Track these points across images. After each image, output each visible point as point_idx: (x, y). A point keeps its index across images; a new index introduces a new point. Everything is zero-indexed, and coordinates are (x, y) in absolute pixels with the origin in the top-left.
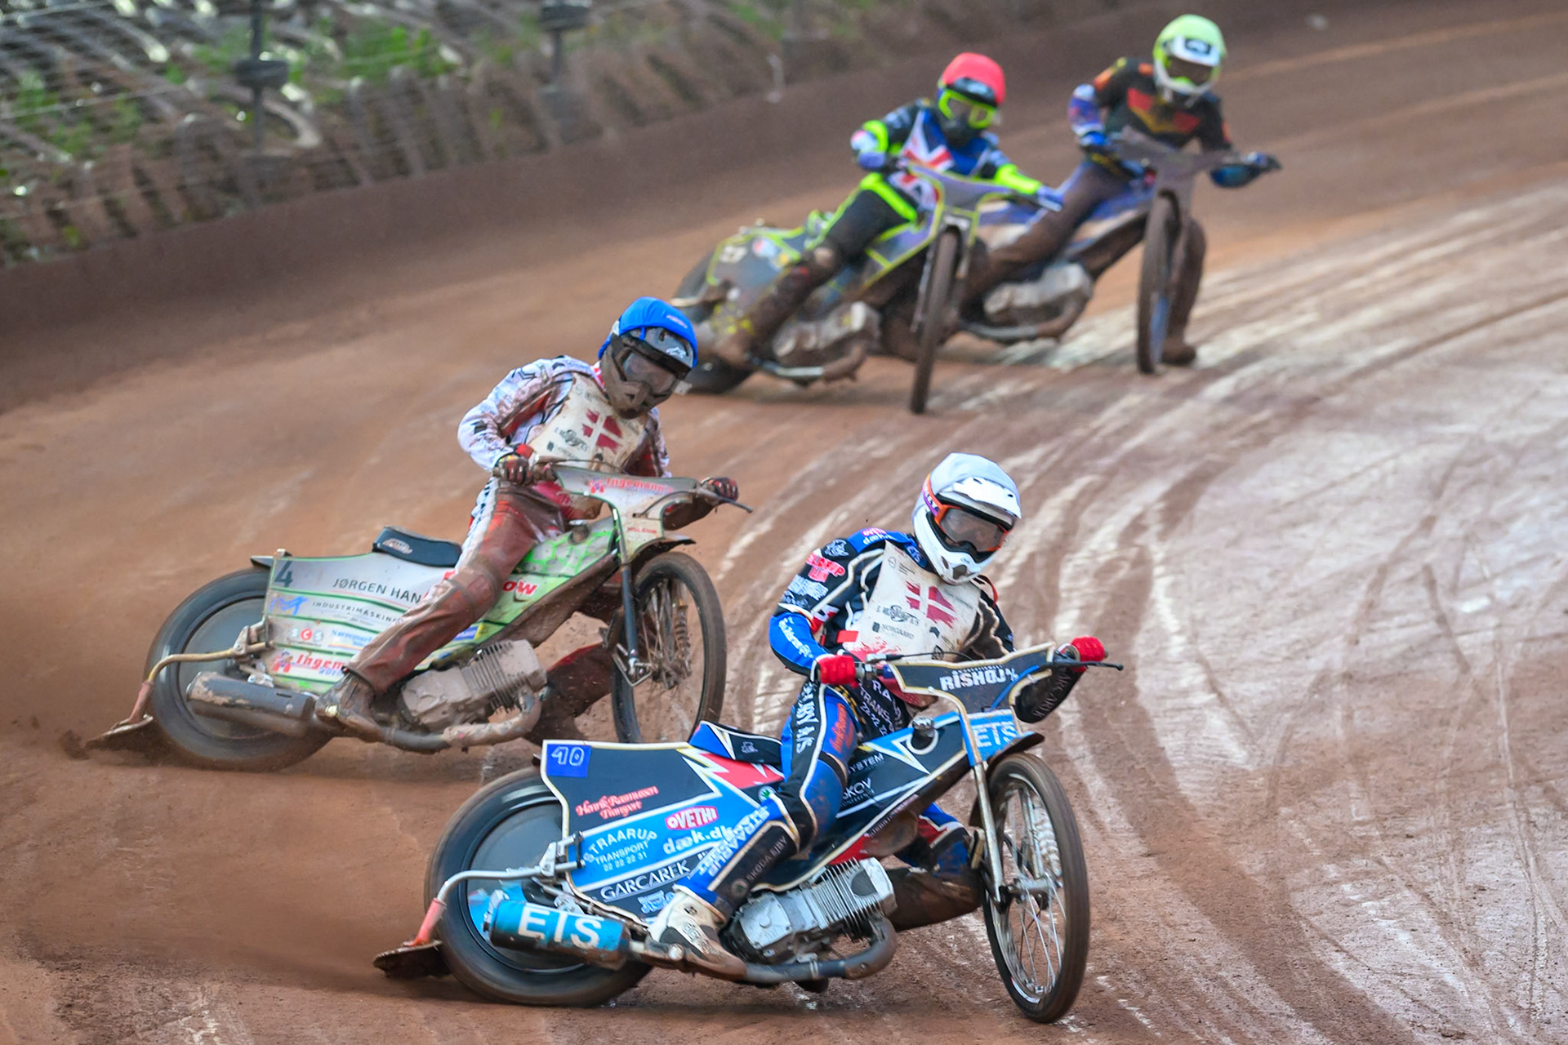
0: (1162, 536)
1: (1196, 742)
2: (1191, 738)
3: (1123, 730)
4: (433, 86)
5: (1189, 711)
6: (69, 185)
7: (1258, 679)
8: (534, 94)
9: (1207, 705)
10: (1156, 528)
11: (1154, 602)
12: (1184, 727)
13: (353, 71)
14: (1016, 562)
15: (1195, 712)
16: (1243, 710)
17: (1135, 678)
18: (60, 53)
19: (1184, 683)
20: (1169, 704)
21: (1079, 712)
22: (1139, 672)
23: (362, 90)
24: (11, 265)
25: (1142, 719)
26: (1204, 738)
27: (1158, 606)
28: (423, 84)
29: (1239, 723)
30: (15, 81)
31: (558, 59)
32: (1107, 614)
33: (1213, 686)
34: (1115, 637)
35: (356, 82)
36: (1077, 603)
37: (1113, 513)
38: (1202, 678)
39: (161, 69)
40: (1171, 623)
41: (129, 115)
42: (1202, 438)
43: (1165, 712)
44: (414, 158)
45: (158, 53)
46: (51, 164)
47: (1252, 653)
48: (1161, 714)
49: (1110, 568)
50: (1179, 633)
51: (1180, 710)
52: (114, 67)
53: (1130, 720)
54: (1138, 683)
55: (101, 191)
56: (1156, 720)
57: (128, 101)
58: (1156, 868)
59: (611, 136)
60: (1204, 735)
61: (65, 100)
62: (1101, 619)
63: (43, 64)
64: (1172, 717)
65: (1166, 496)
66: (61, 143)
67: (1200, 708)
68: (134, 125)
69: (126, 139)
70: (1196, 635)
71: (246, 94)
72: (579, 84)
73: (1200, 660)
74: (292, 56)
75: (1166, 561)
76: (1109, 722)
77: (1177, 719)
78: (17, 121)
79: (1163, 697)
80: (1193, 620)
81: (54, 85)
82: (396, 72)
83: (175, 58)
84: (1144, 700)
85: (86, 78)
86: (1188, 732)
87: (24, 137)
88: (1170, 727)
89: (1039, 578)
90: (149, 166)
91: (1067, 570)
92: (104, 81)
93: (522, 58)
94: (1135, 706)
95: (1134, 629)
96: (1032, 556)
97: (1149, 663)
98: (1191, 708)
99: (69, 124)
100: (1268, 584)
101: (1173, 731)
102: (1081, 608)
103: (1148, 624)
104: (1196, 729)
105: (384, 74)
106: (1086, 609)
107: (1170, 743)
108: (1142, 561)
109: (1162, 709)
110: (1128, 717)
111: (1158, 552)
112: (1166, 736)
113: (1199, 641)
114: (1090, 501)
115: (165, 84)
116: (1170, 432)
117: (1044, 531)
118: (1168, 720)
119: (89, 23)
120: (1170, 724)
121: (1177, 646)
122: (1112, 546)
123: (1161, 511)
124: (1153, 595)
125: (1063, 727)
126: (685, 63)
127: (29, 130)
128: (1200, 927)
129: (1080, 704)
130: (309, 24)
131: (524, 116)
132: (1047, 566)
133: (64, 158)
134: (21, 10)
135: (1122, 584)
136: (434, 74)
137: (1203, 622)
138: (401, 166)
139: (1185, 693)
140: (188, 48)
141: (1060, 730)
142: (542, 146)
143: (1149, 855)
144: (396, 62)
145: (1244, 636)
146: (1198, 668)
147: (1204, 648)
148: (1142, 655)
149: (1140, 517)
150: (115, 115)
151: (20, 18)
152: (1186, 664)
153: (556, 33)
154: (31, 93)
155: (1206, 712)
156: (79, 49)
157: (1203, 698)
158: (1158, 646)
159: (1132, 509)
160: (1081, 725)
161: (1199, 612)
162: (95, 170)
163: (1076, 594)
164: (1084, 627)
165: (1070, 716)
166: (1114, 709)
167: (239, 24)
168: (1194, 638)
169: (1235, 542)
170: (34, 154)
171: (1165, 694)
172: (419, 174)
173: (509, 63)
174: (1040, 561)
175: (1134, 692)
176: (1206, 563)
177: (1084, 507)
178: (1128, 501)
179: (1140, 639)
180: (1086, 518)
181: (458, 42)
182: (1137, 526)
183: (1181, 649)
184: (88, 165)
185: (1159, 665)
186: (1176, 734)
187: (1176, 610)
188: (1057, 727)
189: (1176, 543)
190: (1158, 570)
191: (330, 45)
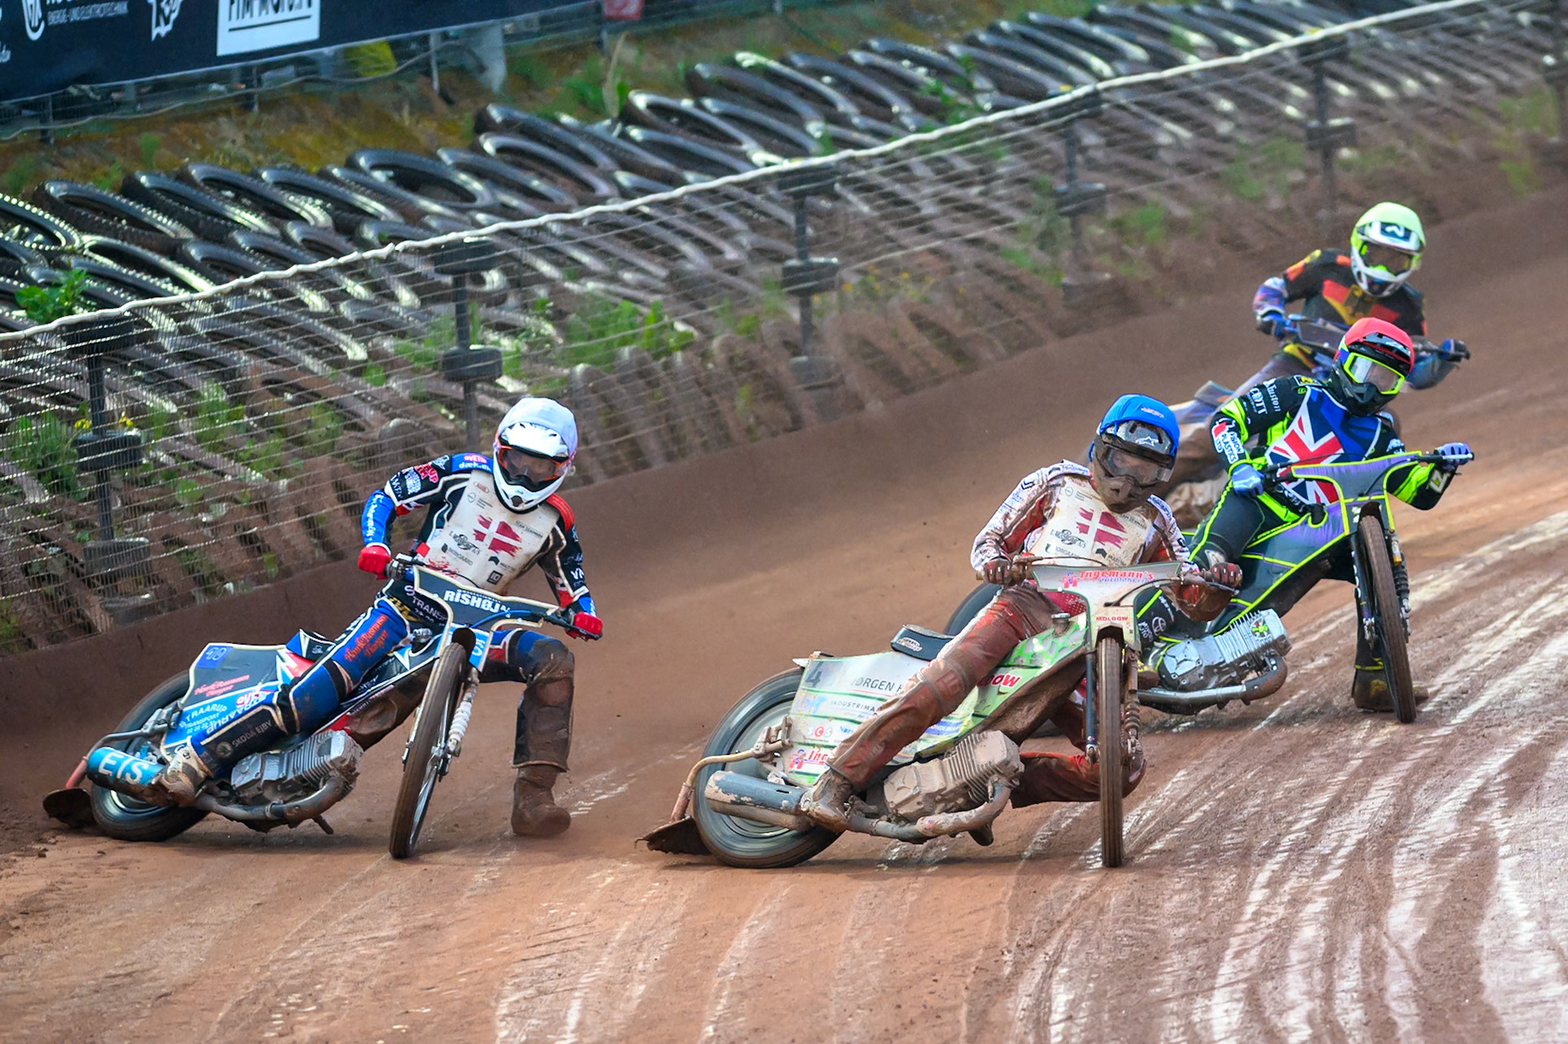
0: (1507, 812)
1: (1550, 1039)
2: (1544, 1035)
3: (1468, 1031)
4: (667, 366)
5: (1542, 1006)
6: (262, 506)
8: (784, 367)
9: (1561, 997)
10: (1499, 802)
11: (1499, 885)
12: (1537, 1023)
13: (578, 356)
14: (1343, 852)
15: (1548, 1005)
17: (1480, 973)
18: (242, 359)
19: (1535, 975)
20: (1519, 998)
21: (1417, 1015)
22: (1484, 966)
23: (587, 374)
24: (202, 600)
25: (1489, 1017)
26: (1559, 1034)
27: (1503, 889)
28: (658, 365)
30: (195, 395)
31: (807, 327)
32: (1446, 902)
34: (1456, 927)
35: (580, 368)
36: (1413, 893)
37: (1451, 788)
38: (1556, 966)
39: (359, 370)
40: (1519, 908)
41: (327, 423)
42: (1549, 698)
43: (1514, 1008)
44: (652, 446)
45: (356, 352)
46: (241, 484)
48: (1510, 1011)
49: (1450, 850)
50: (1527, 918)
51: (1532, 1004)
52: (306, 370)
53: (1475, 1020)
54: (1483, 978)
55: (299, 511)
56: (1505, 1018)
57: (325, 407)
59: (875, 407)
60: (1560, 1031)
61: (252, 413)
62: (1440, 908)
63: (224, 373)
64: (1522, 1014)
65: (1509, 766)
66: (249, 461)
67: (1554, 1001)
68: (331, 434)
69: (322, 451)
70: (1548, 919)
71: (456, 390)
72: (833, 351)
73: (1554, 947)
74: (507, 344)
75: (1512, 839)
76: (1452, 1024)
77: (1528, 1016)
78: (199, 439)
79: (1512, 992)
80: (1543, 903)
81: (238, 395)
82: (626, 352)
83: (373, 355)
84: (1491, 996)
85: (275, 386)
86: (1542, 1028)
87: (208, 457)
88: (1520, 1025)
89: (1370, 868)
90: (350, 478)
91: (1400, 858)
92: (295, 388)
93: (767, 326)
94: (1481, 1003)
95: (1478, 918)
96: (1360, 843)
97: (1496, 954)
98: (1543, 1001)
99: (259, 438)
101: (1523, 1029)
102: (1417, 898)
103: (1494, 910)
104: (1550, 1024)
105: (613, 357)
106: (1424, 897)
108: (1485, 844)
109: (1511, 1004)
110: (1473, 1016)
111: (1502, 828)
112: (1517, 1034)
113: (1551, 925)
114: (1426, 776)
115: (365, 385)
116: (1514, 692)
117: (1374, 814)
118: (1518, 1017)
119: (275, 323)
120: (1520, 1021)
121: (1526, 933)
122: (1451, 826)
123: (1504, 782)
124: (1498, 878)
125: (1400, 1033)
126: (952, 318)
127: (214, 449)
129: (1418, 1006)
130: (524, 308)
131: (773, 391)
132: (1378, 853)
133: (256, 475)
134: (197, 314)
135: (1461, 868)
136: (669, 352)
137: (1554, 904)
138: (638, 457)
139: (1536, 985)
140: (388, 344)
141: (1398, 1036)
142: (797, 423)
144: (624, 342)
146: (1551, 956)
147: (1556, 932)
148: (1486, 946)
149: (1482, 790)
150: (310, 425)
151: (196, 324)
152: (1537, 953)
153: (804, 297)
154: (215, 406)
155: (1560, 1005)
156: (265, 353)
157: (1556, 989)
158: (1504, 934)
159: (1474, 783)
160: (1420, 1029)
161: (1550, 894)
162: (290, 487)
163: (1411, 883)
164: (1421, 919)
165: (1408, 1020)
166: (1457, 1009)
167: (445, 311)
168: (1545, 922)
170: (222, 474)
171: (1515, 988)
172: (659, 465)
173: (752, 334)
174: (1370, 849)
175: (1479, 987)
176: (1556, 839)
177: (1417, 785)
178: (1469, 774)
179: (1484, 928)
180: (1421, 798)
181: (693, 314)
182: (1478, 802)
183: (1531, 936)
184: (283, 483)
185: (1507, 955)
186: (1527, 1031)
187: (1524, 892)
188: (1393, 1033)
189: (1525, 817)
190: (1503, 850)
191: (548, 329)
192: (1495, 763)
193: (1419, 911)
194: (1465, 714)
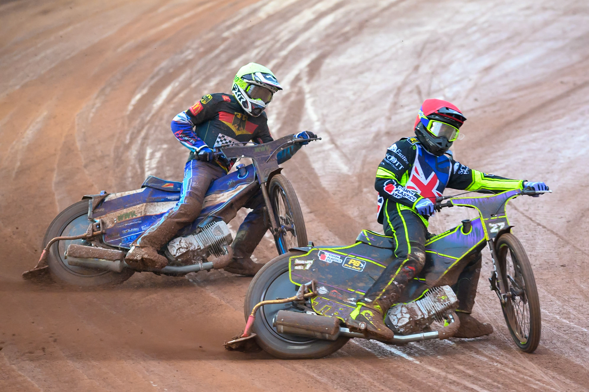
0: (308, 82)
1: (327, 165)
2: (325, 163)
7: (351, 137)
9: (331, 149)
10: (305, 79)
11: (306, 109)
12: (322, 159)
15: (326, 152)
16: (345, 150)
26: (331, 163)
27: (308, 110)
29: (344, 155)
32: (287, 115)
33: (333, 141)
37: (287, 74)
38: (328, 138)
40: (314, 117)
42: (322, 40)
47: (347, 127)
49: (288, 96)
50: (318, 121)
51: (320, 152)
53: (300, 158)
56: (311, 157)
58: (314, 217)
60: (330, 161)
62: (285, 118)
65: (309, 65)
67: (328, 150)
73: (327, 131)
75: (310, 92)
77: (319, 156)
80: (323, 115)
86: (324, 161)
88: (316, 159)
94: (301, 152)
95: (299, 120)
98: (324, 151)
100: (352, 98)
101: (317, 161)
103: (305, 118)
104: (327, 159)
106: (279, 114)
107: (317, 166)
108: (301, 93)
111: (307, 88)
112: (315, 163)
113: (326, 123)
114: (278, 70)
116: (308, 39)
118: (315, 157)
122: (288, 87)
123: (307, 72)
124: (306, 106)
128: (333, 240)
135: (293, 103)
137: (327, 116)
139: (322, 145)
143: (311, 212)
145: (344, 120)
146: (326, 135)
147: (328, 126)
149: (299, 74)
152: (321, 133)
155: (331, 152)
157: (329, 146)
158: (309, 127)
159: (295, 72)
161: (325, 111)
163: (274, 108)
168: (323, 122)
169: (338, 82)
176: (326, 92)
178: (293, 69)
179: (302, 125)
182: (297, 79)
183: (319, 127)
186: (319, 162)
187: (316, 111)
189: (315, 84)
190: (307, 96)
192: (303, 64)
193: (277, 119)
194: (292, 46)
